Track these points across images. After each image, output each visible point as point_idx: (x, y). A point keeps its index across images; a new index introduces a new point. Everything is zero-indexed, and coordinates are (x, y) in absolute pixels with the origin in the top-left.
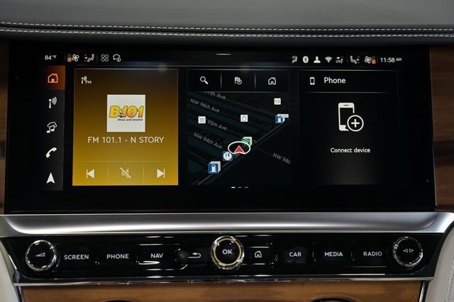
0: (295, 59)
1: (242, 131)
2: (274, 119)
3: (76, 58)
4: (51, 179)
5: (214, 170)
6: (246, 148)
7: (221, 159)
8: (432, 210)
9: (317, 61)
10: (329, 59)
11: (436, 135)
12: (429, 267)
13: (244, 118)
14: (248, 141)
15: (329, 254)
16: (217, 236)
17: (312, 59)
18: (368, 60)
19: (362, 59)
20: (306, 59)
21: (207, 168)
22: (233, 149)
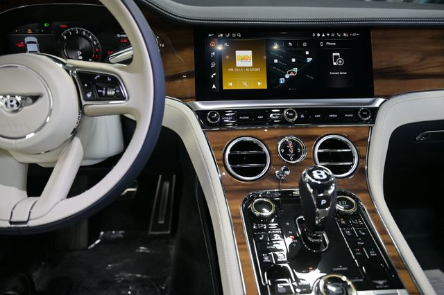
0: (314, 35)
1: (293, 65)
2: (306, 60)
3: (222, 35)
4: (214, 87)
5: (282, 82)
6: (294, 73)
7: (284, 77)
8: (373, 97)
9: (323, 36)
10: (328, 35)
11: (374, 67)
12: (373, 121)
13: (294, 60)
14: (295, 70)
15: (331, 116)
16: (285, 109)
17: (321, 35)
18: (345, 35)
19: (342, 34)
20: (318, 35)
21: (279, 81)
22: (289, 73)
